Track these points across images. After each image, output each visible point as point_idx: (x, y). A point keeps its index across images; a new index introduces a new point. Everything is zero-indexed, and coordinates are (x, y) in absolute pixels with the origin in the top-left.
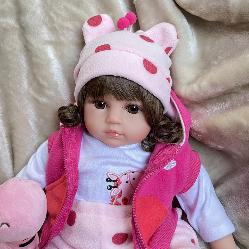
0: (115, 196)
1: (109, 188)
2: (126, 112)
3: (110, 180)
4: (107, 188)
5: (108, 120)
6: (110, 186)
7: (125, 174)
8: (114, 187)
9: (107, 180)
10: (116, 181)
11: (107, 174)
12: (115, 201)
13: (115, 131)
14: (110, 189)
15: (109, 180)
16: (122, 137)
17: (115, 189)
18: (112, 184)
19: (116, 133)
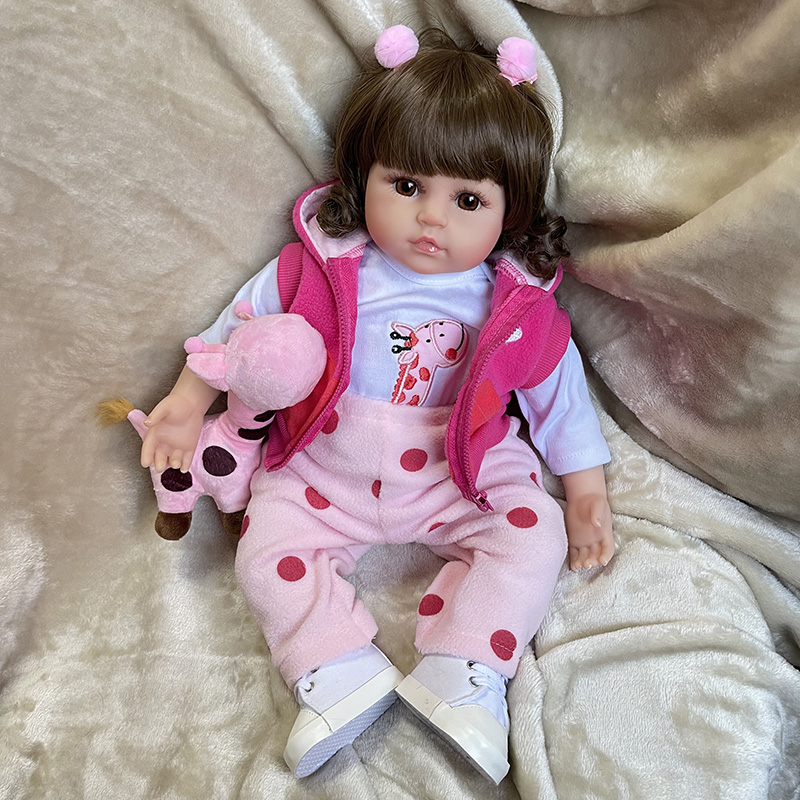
0: (406, 365)
1: (396, 349)
2: (454, 205)
3: (399, 336)
4: (393, 350)
5: (421, 217)
6: (397, 346)
7: (426, 327)
8: (404, 349)
9: (392, 335)
10: (409, 338)
11: (393, 324)
12: (406, 375)
13: (432, 239)
14: (398, 352)
15: (395, 336)
16: (442, 253)
17: (406, 352)
18: (401, 343)
19: (432, 243)
